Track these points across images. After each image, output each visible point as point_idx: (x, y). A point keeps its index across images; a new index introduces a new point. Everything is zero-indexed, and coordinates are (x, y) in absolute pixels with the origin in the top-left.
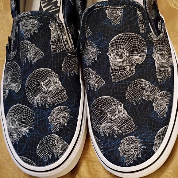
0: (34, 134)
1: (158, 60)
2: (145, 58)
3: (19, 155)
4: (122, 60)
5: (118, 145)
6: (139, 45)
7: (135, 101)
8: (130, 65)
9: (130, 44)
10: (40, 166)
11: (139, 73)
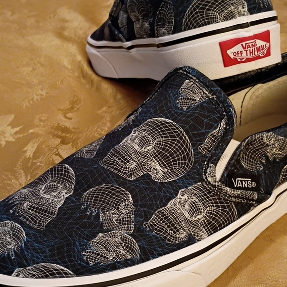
2: (166, 181)
4: (137, 149)
6: (179, 160)
8: (138, 165)
9: (168, 144)
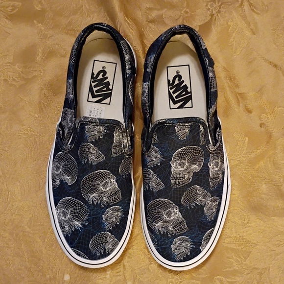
0: (87, 229)
1: (213, 169)
2: (201, 167)
3: (71, 247)
4: (182, 170)
5: (171, 243)
6: (198, 156)
7: (190, 205)
8: (189, 174)
9: (191, 156)
10: (92, 259)
11: (195, 180)
